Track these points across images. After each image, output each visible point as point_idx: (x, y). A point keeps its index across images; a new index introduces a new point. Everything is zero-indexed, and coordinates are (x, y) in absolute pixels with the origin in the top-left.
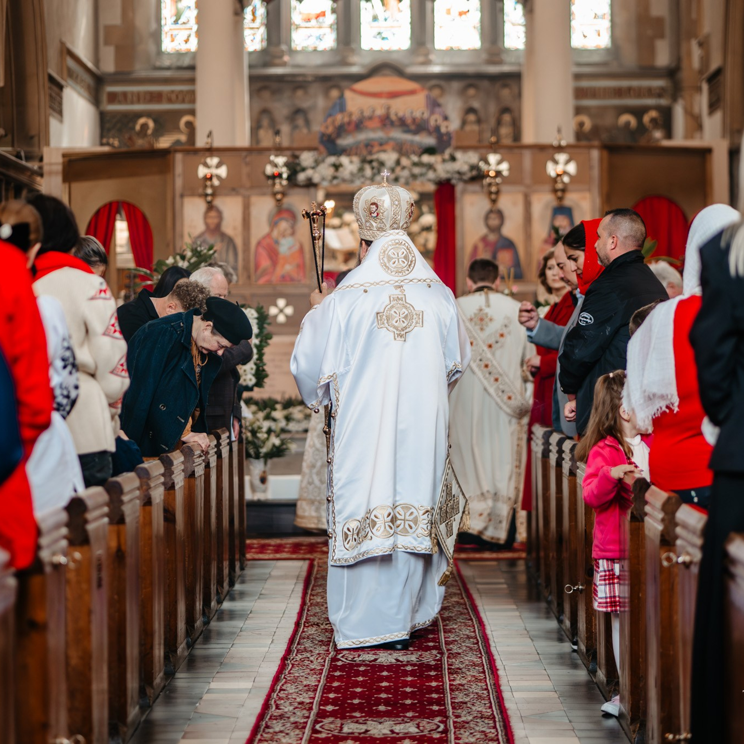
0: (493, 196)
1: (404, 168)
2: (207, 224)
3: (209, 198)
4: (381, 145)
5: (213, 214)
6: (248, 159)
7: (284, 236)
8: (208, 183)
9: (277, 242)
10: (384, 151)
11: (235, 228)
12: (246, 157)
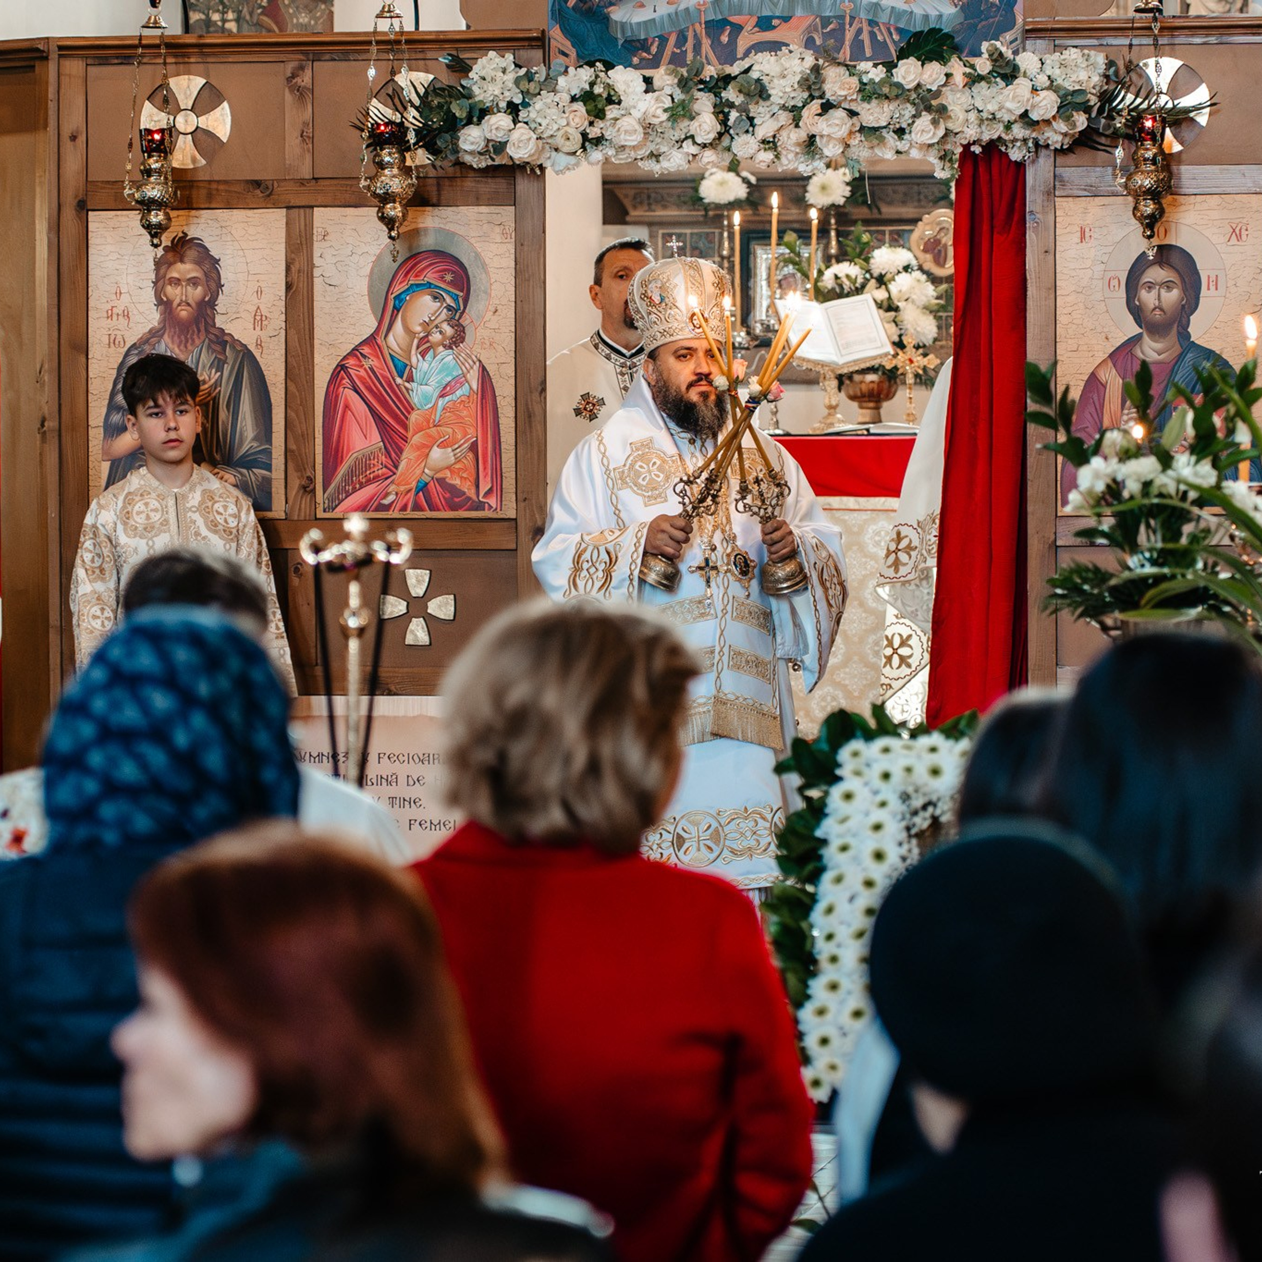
0: (1149, 208)
1: (827, 107)
2: (164, 304)
3: (157, 217)
4: (765, 24)
5: (185, 269)
6: (305, 79)
7: (425, 347)
8: (154, 163)
9: (404, 370)
10: (775, 47)
11: (259, 319)
12: (302, 68)
